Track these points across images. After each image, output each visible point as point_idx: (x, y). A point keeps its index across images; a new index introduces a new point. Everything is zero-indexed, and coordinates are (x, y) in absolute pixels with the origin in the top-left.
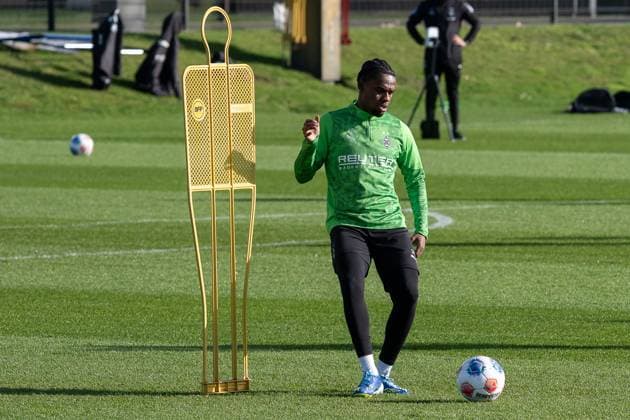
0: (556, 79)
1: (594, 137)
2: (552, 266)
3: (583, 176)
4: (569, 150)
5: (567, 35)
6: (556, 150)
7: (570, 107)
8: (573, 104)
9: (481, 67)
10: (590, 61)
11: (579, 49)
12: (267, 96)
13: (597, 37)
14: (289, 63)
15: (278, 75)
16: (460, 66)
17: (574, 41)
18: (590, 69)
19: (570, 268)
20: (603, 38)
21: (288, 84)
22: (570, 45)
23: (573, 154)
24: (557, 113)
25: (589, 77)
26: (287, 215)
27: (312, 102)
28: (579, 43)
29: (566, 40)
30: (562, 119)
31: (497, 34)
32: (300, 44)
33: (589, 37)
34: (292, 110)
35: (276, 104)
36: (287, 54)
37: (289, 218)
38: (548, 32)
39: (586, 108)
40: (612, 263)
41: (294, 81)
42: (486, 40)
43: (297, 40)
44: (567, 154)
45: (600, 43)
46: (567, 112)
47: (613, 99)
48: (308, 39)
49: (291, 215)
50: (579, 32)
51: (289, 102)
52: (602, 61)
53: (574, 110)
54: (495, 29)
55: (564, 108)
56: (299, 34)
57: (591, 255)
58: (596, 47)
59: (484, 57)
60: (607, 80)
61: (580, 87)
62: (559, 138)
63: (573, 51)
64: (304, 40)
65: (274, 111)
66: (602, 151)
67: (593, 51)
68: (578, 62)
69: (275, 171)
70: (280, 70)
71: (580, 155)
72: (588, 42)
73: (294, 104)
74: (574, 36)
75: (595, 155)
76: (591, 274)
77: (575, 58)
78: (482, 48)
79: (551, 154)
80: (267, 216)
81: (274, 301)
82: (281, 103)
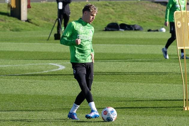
0: (100, 19)
1: (113, 39)
2: (98, 82)
3: (109, 52)
4: (104, 43)
5: (104, 5)
6: (100, 43)
7: (105, 29)
8: (106, 28)
9: (75, 16)
10: (111, 13)
11: (108, 10)
12: (2, 26)
13: (114, 5)
14: (10, 15)
15: (6, 19)
16: (70, 15)
17: (106, 7)
18: (111, 16)
19: (104, 83)
20: (115, 6)
21: (9, 22)
22: (105, 8)
23: (105, 45)
24: (100, 31)
25: (111, 19)
26: (9, 66)
27: (18, 27)
28: (107, 7)
29: (103, 6)
30: (102, 33)
31: (80, 4)
32: (14, 8)
33: (111, 5)
34: (11, 30)
35: (6, 28)
36: (9, 11)
37: (9, 67)
38: (97, 4)
39: (110, 29)
40: (119, 81)
41: (12, 20)
42: (76, 6)
43: (13, 7)
44: (103, 45)
45: (115, 7)
46: (104, 31)
47: (119, 26)
48: (16, 7)
49: (10, 66)
50: (108, 4)
51: (10, 28)
52: (115, 13)
53: (106, 30)
54: (79, 3)
55: (102, 29)
56: (13, 5)
57: (111, 79)
58: (113, 9)
59: (75, 12)
60: (117, 20)
61: (108, 22)
62: (101, 39)
63: (105, 10)
64: (15, 7)
65: (5, 31)
66: (115, 44)
67: (112, 10)
68: (107, 14)
69: (5, 51)
70: (7, 17)
71: (108, 45)
72: (111, 7)
73: (12, 28)
74: (106, 5)
75: (113, 45)
76: (111, 85)
77: (106, 12)
78: (75, 9)
79: (98, 44)
80: (2, 66)
81: (4, 95)
82: (7, 28)
